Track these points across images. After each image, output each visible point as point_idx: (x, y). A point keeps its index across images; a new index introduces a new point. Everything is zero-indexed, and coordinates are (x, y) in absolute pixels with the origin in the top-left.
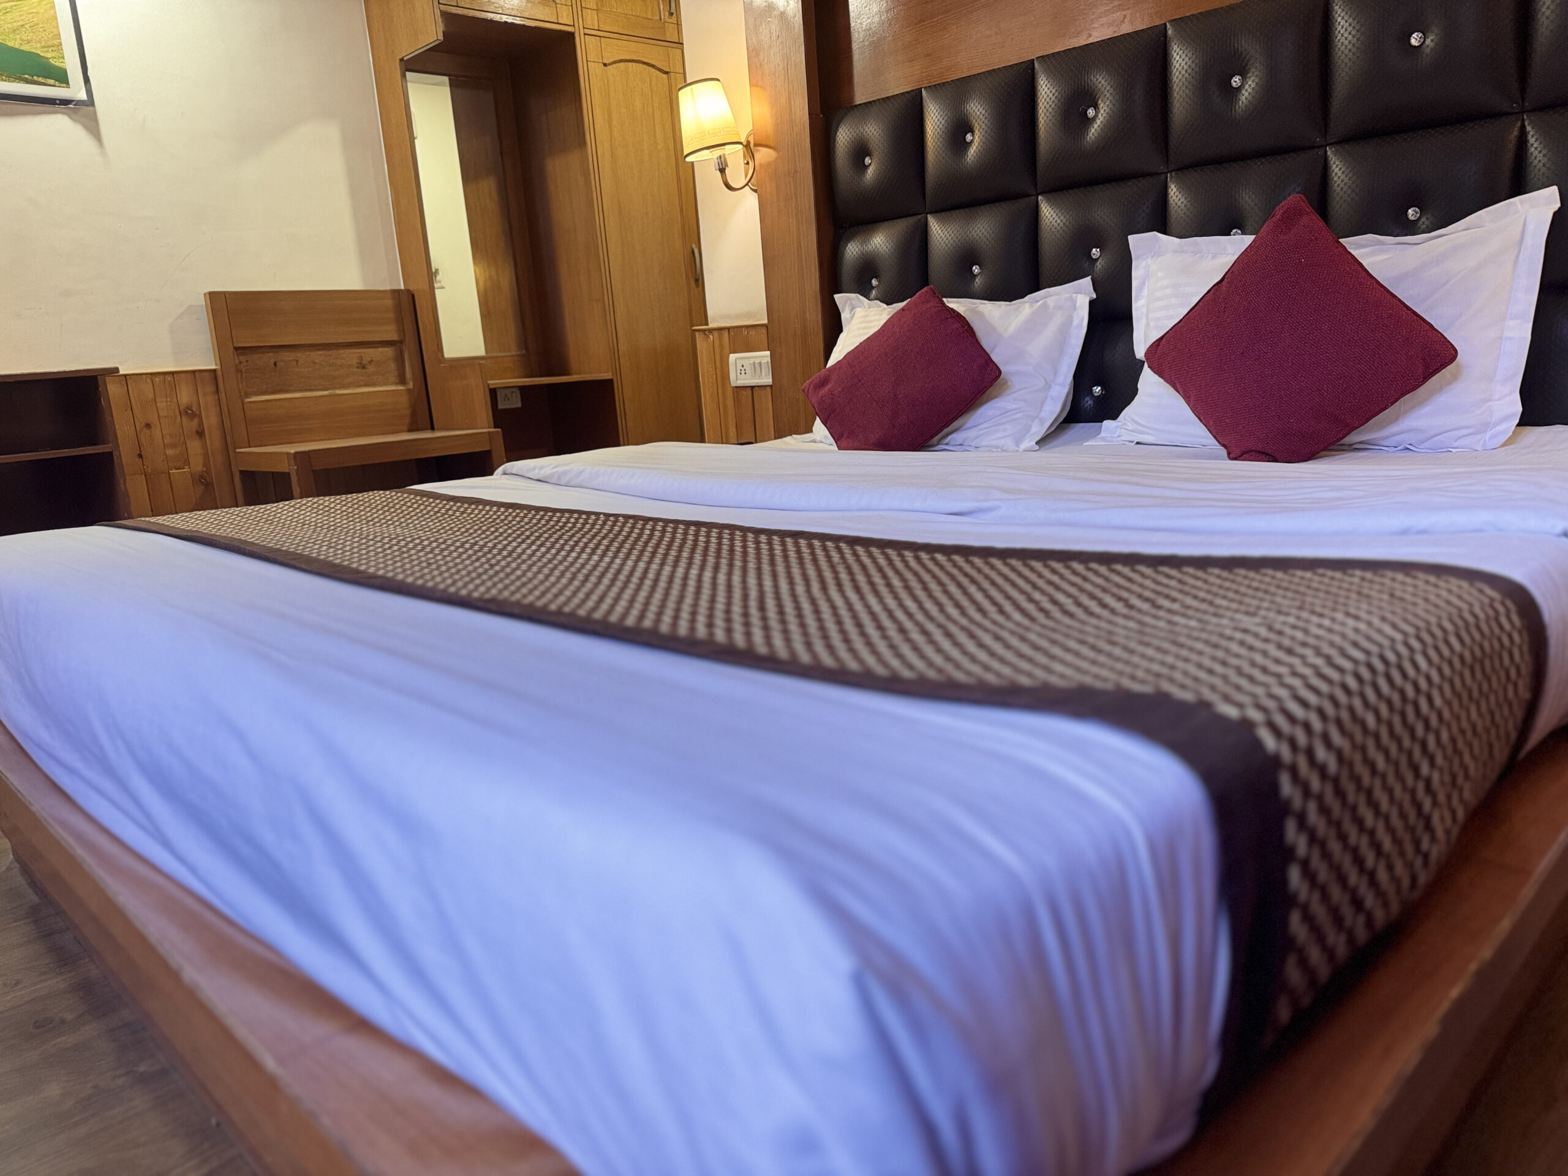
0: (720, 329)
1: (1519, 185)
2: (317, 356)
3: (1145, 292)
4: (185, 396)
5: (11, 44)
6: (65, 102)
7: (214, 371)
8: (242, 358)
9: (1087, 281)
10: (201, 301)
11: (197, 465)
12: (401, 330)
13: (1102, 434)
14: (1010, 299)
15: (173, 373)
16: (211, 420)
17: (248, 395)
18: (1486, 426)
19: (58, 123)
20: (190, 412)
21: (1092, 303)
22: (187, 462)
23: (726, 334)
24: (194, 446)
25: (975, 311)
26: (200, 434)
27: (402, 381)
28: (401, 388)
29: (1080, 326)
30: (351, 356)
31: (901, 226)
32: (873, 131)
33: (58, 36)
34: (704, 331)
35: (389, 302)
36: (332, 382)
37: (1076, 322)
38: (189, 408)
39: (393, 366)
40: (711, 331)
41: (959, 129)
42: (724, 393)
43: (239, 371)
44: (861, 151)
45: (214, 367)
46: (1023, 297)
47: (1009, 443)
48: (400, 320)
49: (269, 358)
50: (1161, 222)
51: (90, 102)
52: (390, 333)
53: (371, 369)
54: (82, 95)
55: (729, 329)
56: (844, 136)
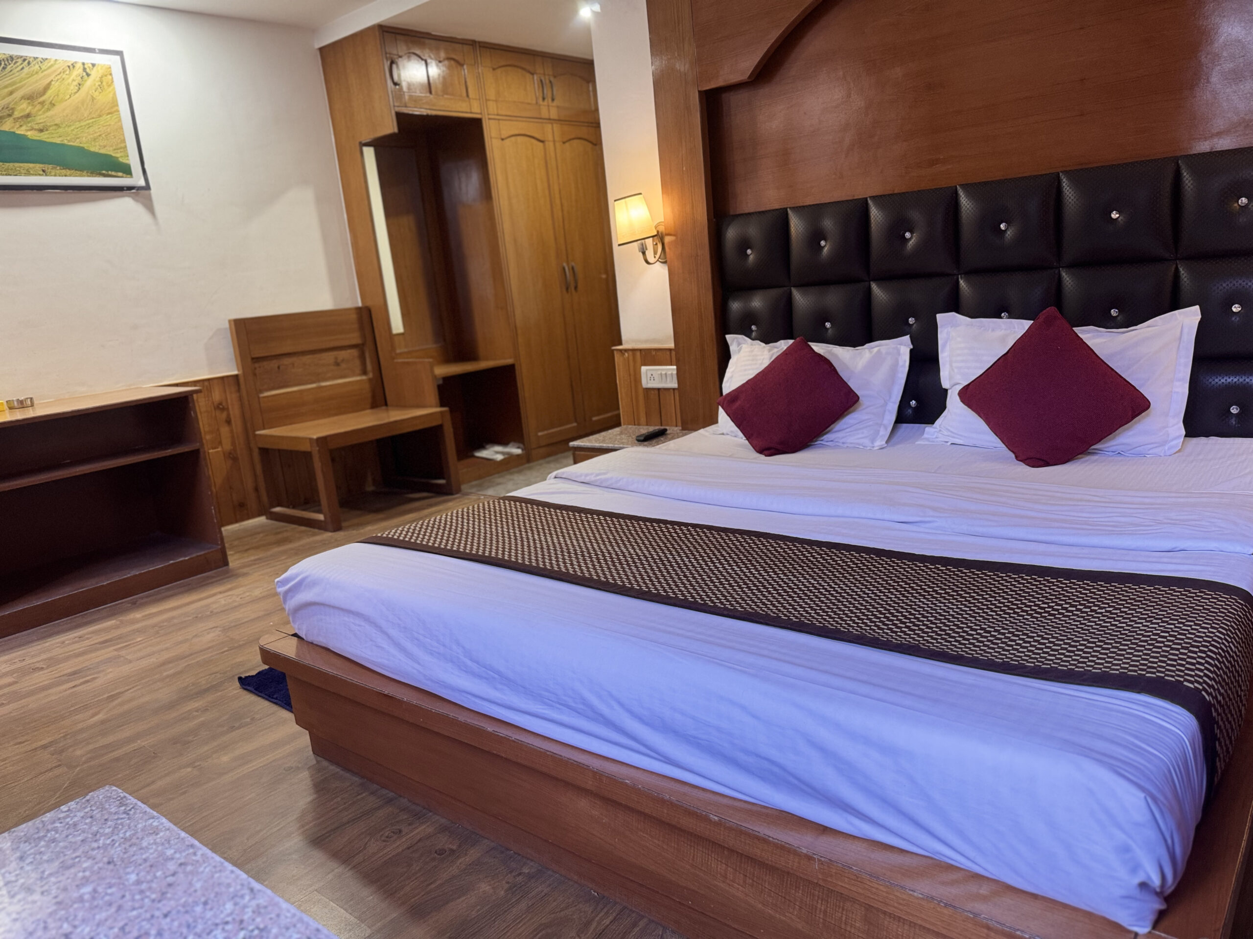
0: (634, 350)
1: (1175, 304)
2: (307, 359)
3: (948, 348)
4: (217, 396)
5: (92, 149)
6: (130, 188)
7: (236, 376)
8: (257, 365)
9: (907, 339)
10: (227, 325)
11: (227, 446)
12: (363, 336)
13: (925, 436)
14: (854, 345)
15: (209, 380)
16: (235, 412)
17: (261, 391)
18: (1163, 443)
19: (125, 204)
20: (220, 407)
21: (911, 351)
22: (220, 443)
23: (638, 353)
24: (225, 430)
25: (830, 352)
26: (228, 422)
27: (364, 372)
28: (364, 377)
29: (904, 366)
30: (329, 357)
31: (774, 293)
32: (753, 231)
33: (124, 141)
34: (621, 350)
35: (354, 316)
36: (319, 378)
37: (901, 363)
38: (221, 404)
39: (357, 362)
40: (626, 350)
41: (815, 236)
42: (636, 392)
43: (255, 375)
44: (744, 244)
45: (235, 372)
46: (863, 345)
47: (867, 442)
48: (362, 328)
49: (274, 364)
50: (954, 305)
51: (147, 187)
52: (355, 338)
53: (344, 366)
54: (142, 183)
55: (640, 350)
56: (731, 234)
